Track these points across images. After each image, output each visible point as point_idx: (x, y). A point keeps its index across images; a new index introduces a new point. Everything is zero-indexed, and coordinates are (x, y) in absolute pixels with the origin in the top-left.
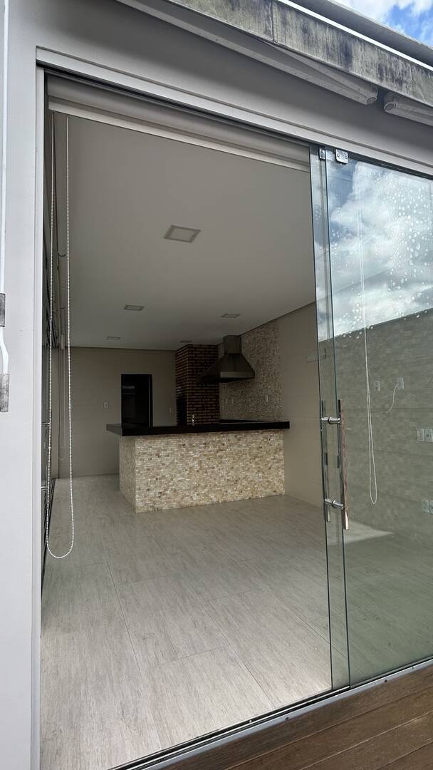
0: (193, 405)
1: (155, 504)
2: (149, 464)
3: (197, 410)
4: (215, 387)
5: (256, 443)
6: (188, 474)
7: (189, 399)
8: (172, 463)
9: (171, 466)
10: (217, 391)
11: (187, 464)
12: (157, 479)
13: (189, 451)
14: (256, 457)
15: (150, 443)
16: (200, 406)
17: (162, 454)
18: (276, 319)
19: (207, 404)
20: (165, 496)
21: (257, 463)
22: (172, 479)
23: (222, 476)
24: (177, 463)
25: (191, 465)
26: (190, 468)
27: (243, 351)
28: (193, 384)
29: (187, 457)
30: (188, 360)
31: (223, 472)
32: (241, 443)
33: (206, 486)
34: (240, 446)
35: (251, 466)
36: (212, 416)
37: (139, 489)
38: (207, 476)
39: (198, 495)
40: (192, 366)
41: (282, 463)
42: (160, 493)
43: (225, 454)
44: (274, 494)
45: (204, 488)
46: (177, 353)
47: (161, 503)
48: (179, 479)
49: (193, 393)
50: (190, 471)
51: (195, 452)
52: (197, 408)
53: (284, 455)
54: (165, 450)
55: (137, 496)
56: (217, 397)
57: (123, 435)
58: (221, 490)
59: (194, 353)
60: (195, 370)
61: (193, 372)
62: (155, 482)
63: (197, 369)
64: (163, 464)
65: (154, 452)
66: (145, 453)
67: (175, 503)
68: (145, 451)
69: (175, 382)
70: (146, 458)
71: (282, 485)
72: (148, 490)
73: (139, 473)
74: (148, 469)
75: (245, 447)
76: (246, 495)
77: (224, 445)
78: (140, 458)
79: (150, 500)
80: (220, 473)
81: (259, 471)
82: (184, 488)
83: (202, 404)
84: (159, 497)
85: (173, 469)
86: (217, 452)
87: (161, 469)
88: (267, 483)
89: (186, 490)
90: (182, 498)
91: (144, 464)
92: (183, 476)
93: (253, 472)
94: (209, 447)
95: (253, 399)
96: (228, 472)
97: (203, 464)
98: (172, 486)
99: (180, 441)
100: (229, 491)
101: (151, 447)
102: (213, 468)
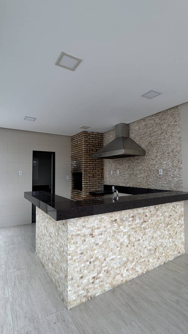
0: (87, 174)
1: (88, 292)
2: (83, 247)
3: (89, 178)
4: (101, 162)
5: (168, 212)
6: (120, 251)
7: (84, 170)
8: (105, 241)
9: (104, 245)
10: (102, 165)
11: (118, 240)
12: (90, 263)
13: (119, 226)
14: (168, 224)
15: (84, 222)
16: (92, 175)
17: (96, 232)
18: (177, 106)
19: (96, 174)
20: (98, 280)
21: (169, 230)
22: (105, 260)
23: (145, 247)
24: (109, 241)
25: (122, 240)
26: (121, 244)
27: (132, 136)
28: (87, 159)
29: (119, 232)
30: (84, 142)
31: (146, 243)
32: (158, 213)
33: (133, 260)
34: (158, 216)
35: (165, 234)
36: (99, 182)
37: (72, 279)
38: (135, 249)
39: (127, 270)
40: (87, 146)
41: (183, 227)
42: (94, 278)
43: (148, 225)
44: (179, 255)
45: (132, 263)
46: (72, 138)
47: (95, 289)
48: (112, 258)
49: (87, 166)
50: (121, 248)
51: (124, 227)
52: (90, 176)
53: (184, 220)
54: (98, 228)
55: (69, 288)
56: (102, 169)
57: (57, 220)
58: (145, 261)
59: (88, 137)
60: (88, 150)
61: (87, 151)
62: (88, 266)
63: (90, 149)
64: (97, 244)
65: (87, 231)
66: (78, 235)
67: (107, 285)
68: (79, 232)
69: (70, 158)
70: (79, 240)
71: (183, 246)
72: (82, 277)
73: (72, 259)
74: (82, 253)
75: (161, 216)
76: (162, 260)
77: (146, 216)
78: (72, 241)
79: (83, 289)
80: (144, 244)
81: (170, 237)
82: (115, 267)
83: (93, 174)
84: (93, 283)
85: (106, 248)
86: (142, 224)
87: (95, 250)
88: (175, 247)
89: (117, 268)
90: (114, 278)
91: (77, 247)
92: (114, 254)
93: (166, 238)
94: (136, 220)
95: (142, 171)
96: (150, 242)
97: (131, 238)
98: (105, 266)
99: (111, 217)
100: (151, 260)
101: (84, 227)
102: (139, 240)
